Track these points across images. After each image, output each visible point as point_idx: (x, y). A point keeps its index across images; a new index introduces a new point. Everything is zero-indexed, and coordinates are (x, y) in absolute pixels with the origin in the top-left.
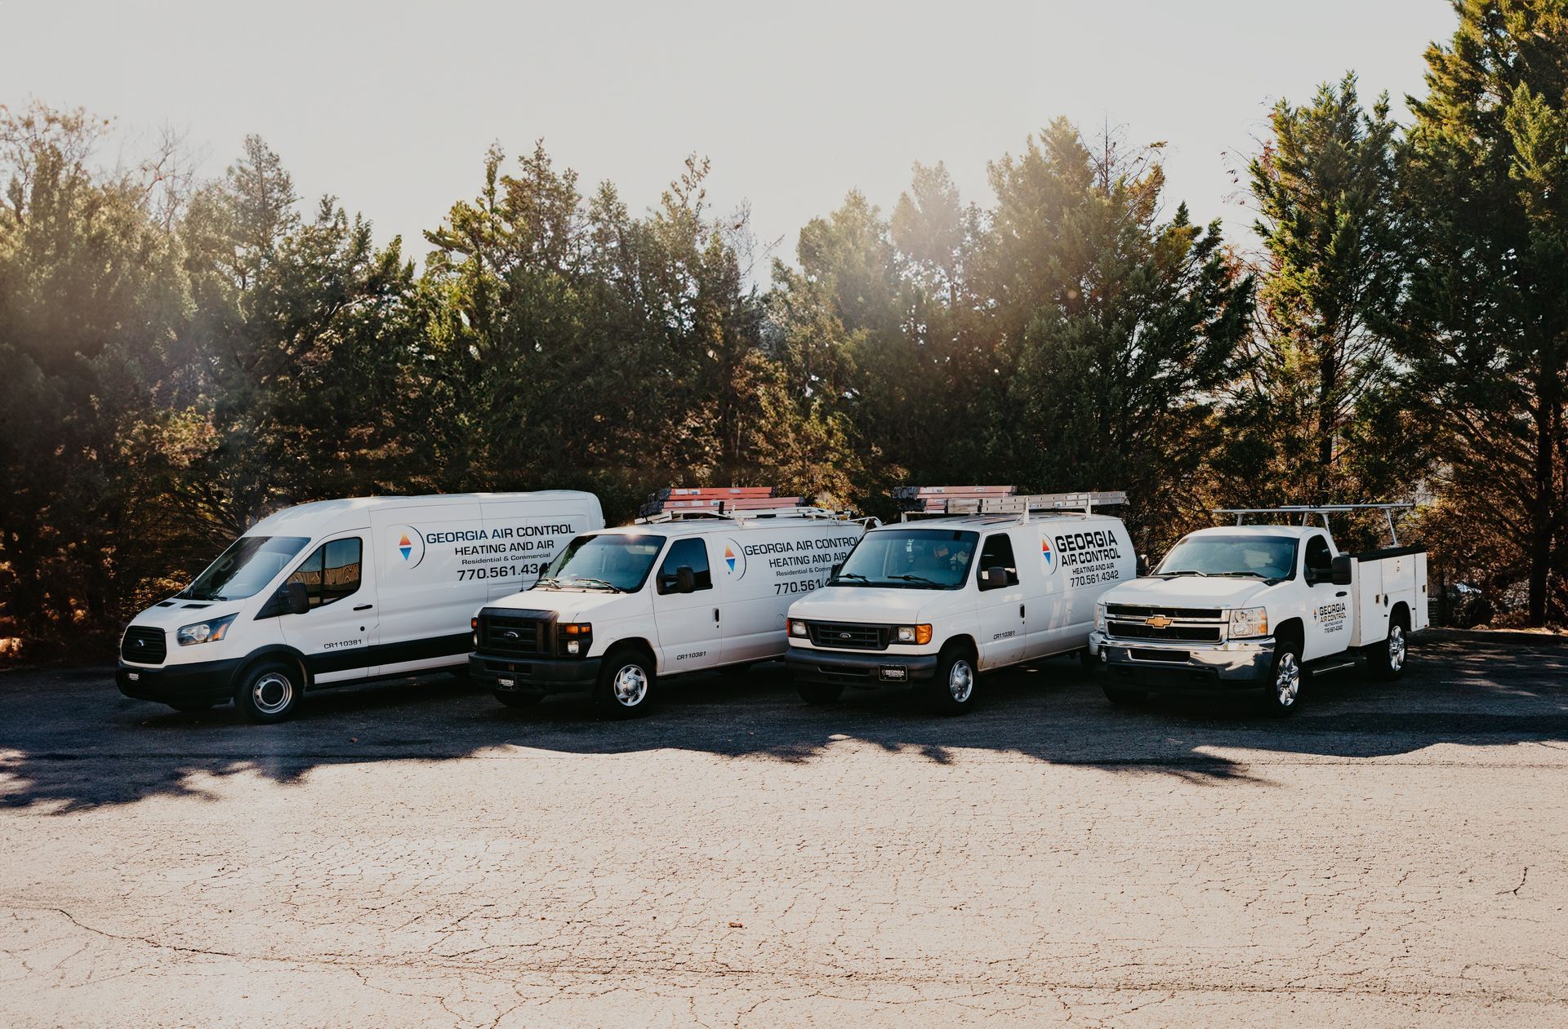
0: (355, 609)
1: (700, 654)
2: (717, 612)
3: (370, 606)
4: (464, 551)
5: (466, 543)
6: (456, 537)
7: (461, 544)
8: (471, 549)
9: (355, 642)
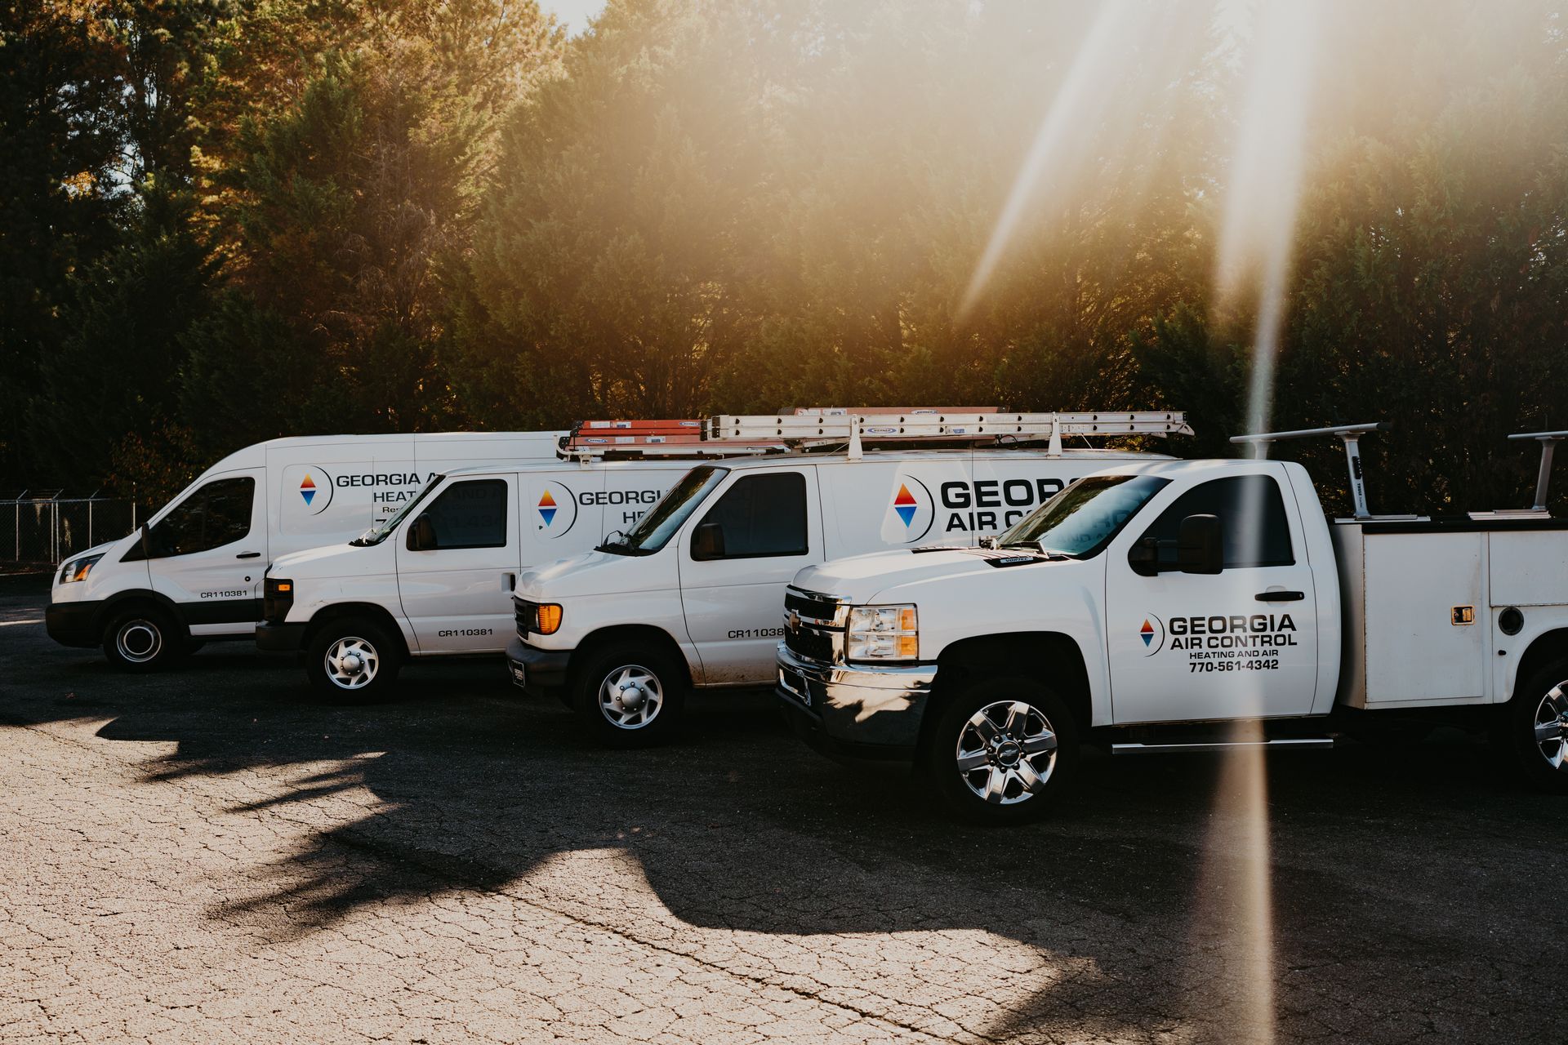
0: (239, 557)
1: (484, 632)
2: (513, 578)
3: (258, 555)
4: (386, 497)
5: (390, 488)
6: (376, 480)
7: (382, 488)
8: (396, 495)
9: (239, 593)
